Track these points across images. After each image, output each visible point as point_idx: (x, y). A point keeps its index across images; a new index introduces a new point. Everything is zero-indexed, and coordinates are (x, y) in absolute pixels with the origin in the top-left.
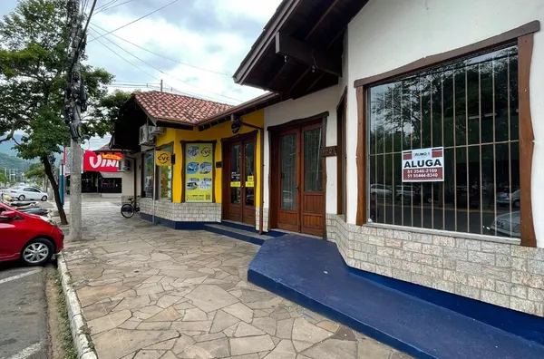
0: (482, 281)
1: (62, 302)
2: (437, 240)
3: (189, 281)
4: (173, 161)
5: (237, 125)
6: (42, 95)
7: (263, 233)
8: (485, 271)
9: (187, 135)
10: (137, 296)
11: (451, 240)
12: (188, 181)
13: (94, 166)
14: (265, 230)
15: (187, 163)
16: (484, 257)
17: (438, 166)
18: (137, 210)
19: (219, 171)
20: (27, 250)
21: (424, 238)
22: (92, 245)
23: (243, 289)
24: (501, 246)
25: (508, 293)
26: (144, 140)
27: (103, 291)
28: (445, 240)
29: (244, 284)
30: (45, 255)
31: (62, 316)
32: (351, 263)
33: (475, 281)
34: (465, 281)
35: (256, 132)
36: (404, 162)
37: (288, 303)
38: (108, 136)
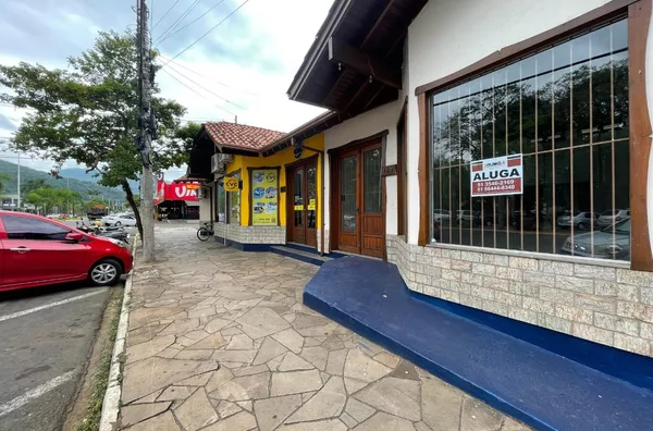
0: (575, 312)
1: (116, 323)
2: (514, 262)
3: (244, 303)
4: (241, 187)
5: (298, 151)
6: (123, 129)
7: (325, 255)
8: (579, 300)
9: (253, 162)
10: (188, 319)
11: (532, 262)
12: (255, 205)
13: (180, 196)
14: (326, 251)
15: (254, 188)
16: (578, 283)
17: (515, 176)
18: (211, 234)
19: (283, 196)
20: (95, 270)
21: (498, 260)
22: (161, 266)
23: (297, 313)
24: (602, 270)
25: (612, 327)
26: (215, 169)
27: (156, 313)
28: (525, 262)
29: (300, 307)
30: (113, 276)
31: (110, 339)
32: (412, 286)
33: (566, 312)
34: (552, 310)
35: (317, 155)
36: (473, 174)
37: (343, 330)
38: (185, 166)
